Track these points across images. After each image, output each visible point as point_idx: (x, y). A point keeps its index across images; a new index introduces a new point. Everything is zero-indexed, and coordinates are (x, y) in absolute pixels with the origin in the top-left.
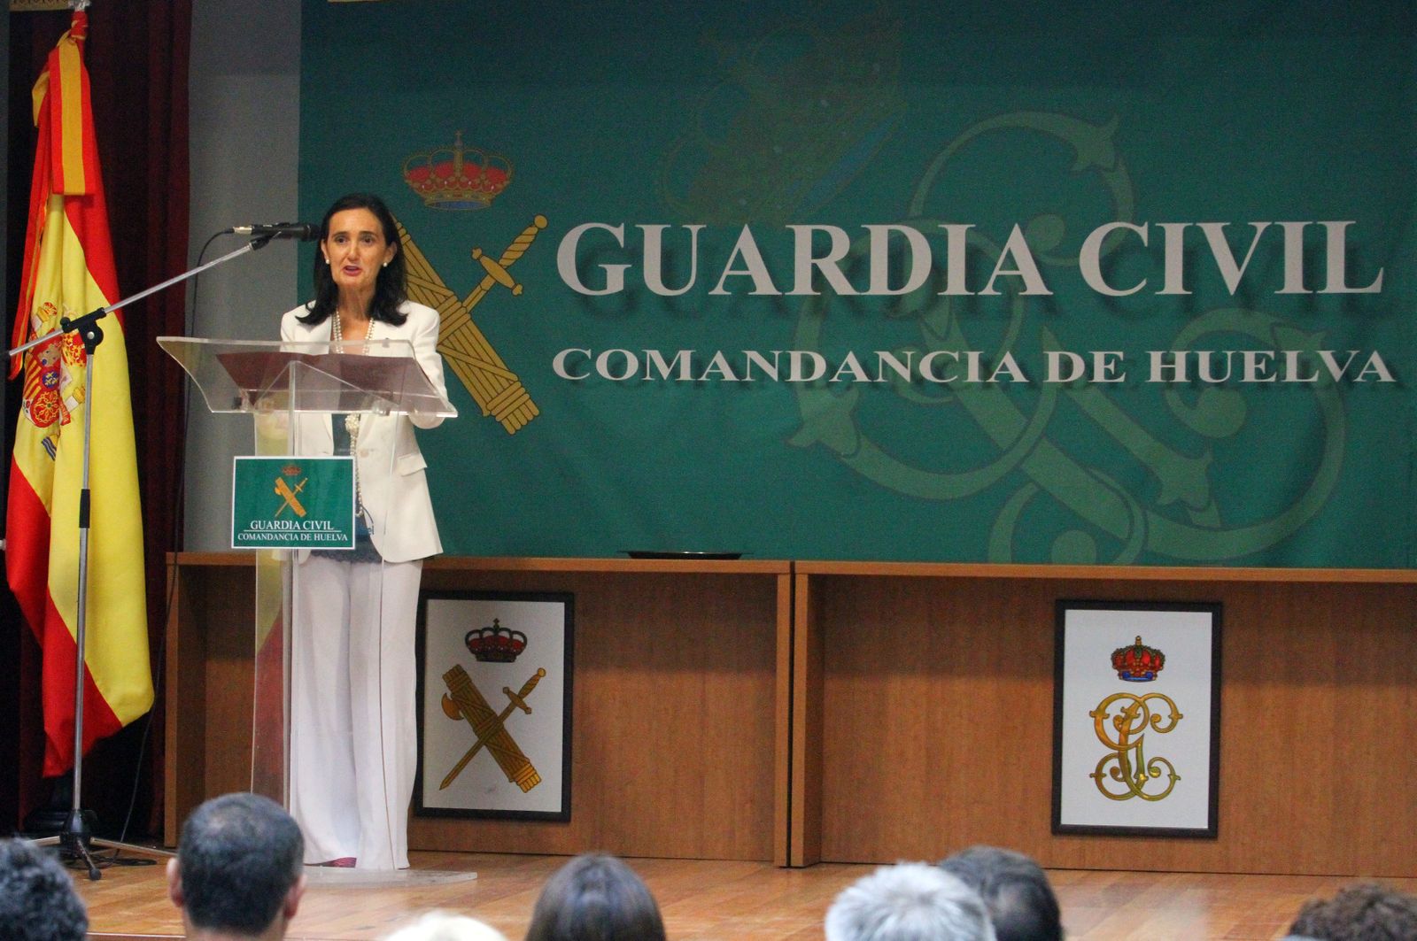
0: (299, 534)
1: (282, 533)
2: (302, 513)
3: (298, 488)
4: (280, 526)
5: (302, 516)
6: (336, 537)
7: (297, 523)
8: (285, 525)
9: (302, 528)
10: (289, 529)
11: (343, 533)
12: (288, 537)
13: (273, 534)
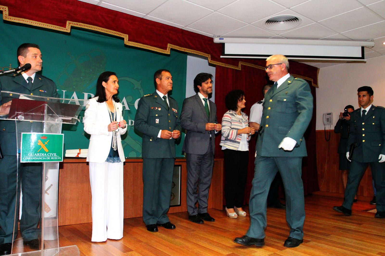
0: (46, 158)
1: (40, 157)
2: (47, 151)
3: (46, 143)
4: (40, 155)
5: (47, 152)
6: (58, 158)
7: (45, 154)
8: (41, 155)
9: (47, 156)
10: (42, 156)
11: (60, 157)
12: (42, 158)
13: (37, 157)
